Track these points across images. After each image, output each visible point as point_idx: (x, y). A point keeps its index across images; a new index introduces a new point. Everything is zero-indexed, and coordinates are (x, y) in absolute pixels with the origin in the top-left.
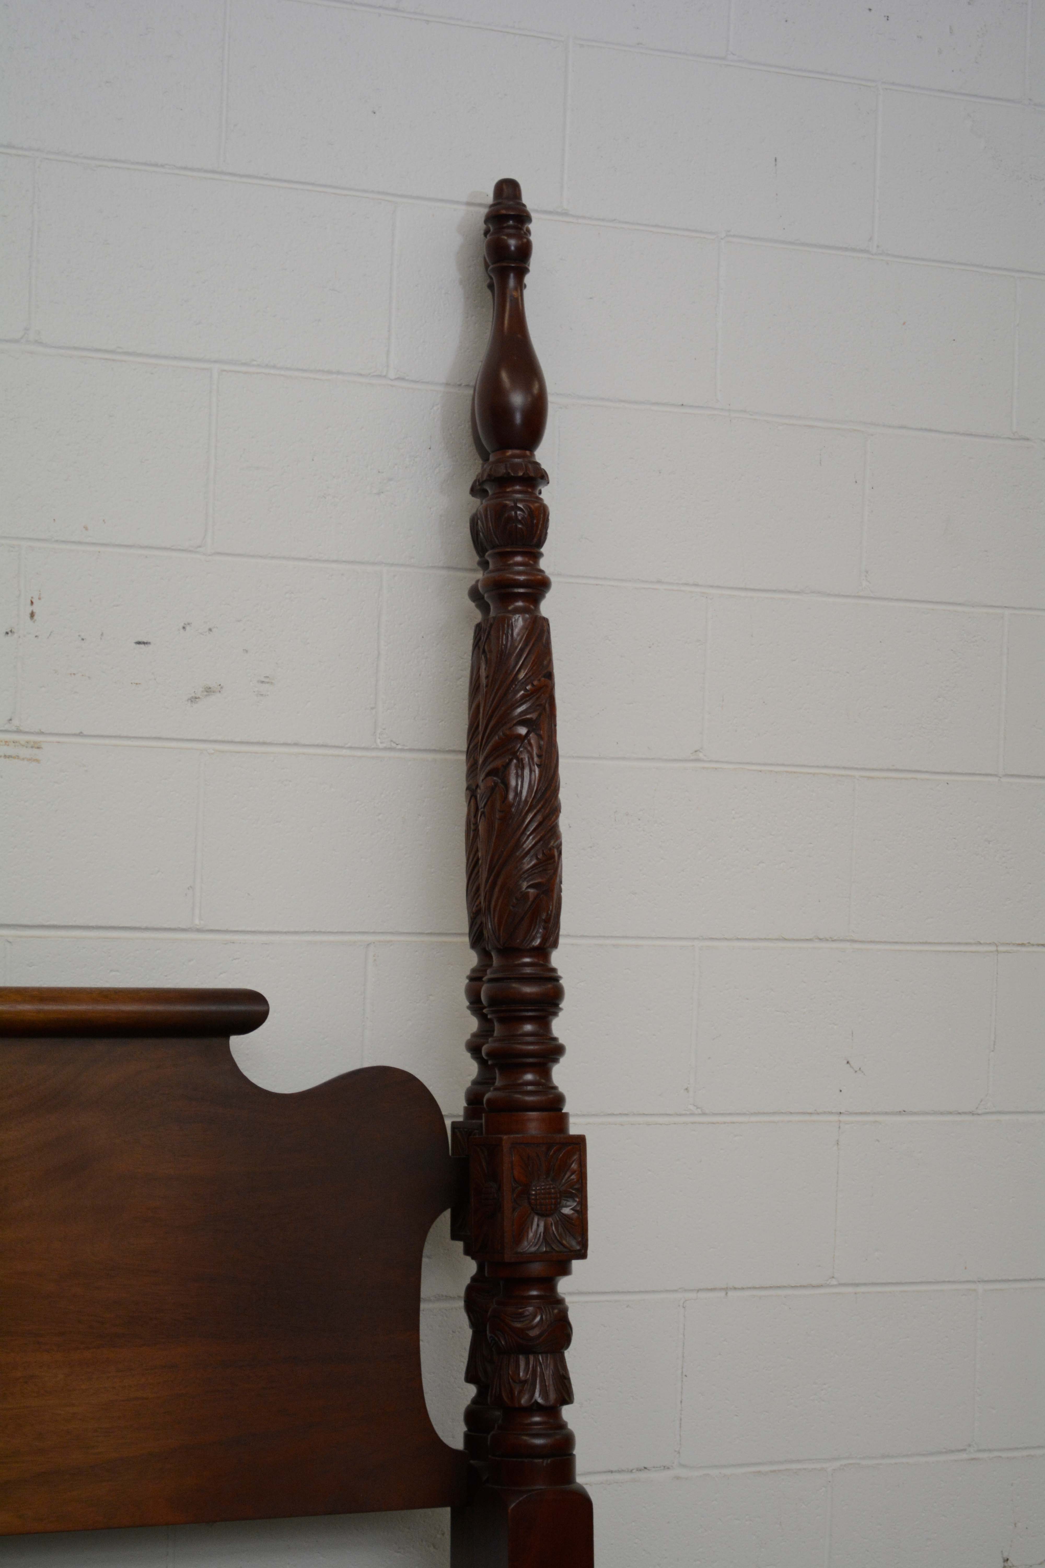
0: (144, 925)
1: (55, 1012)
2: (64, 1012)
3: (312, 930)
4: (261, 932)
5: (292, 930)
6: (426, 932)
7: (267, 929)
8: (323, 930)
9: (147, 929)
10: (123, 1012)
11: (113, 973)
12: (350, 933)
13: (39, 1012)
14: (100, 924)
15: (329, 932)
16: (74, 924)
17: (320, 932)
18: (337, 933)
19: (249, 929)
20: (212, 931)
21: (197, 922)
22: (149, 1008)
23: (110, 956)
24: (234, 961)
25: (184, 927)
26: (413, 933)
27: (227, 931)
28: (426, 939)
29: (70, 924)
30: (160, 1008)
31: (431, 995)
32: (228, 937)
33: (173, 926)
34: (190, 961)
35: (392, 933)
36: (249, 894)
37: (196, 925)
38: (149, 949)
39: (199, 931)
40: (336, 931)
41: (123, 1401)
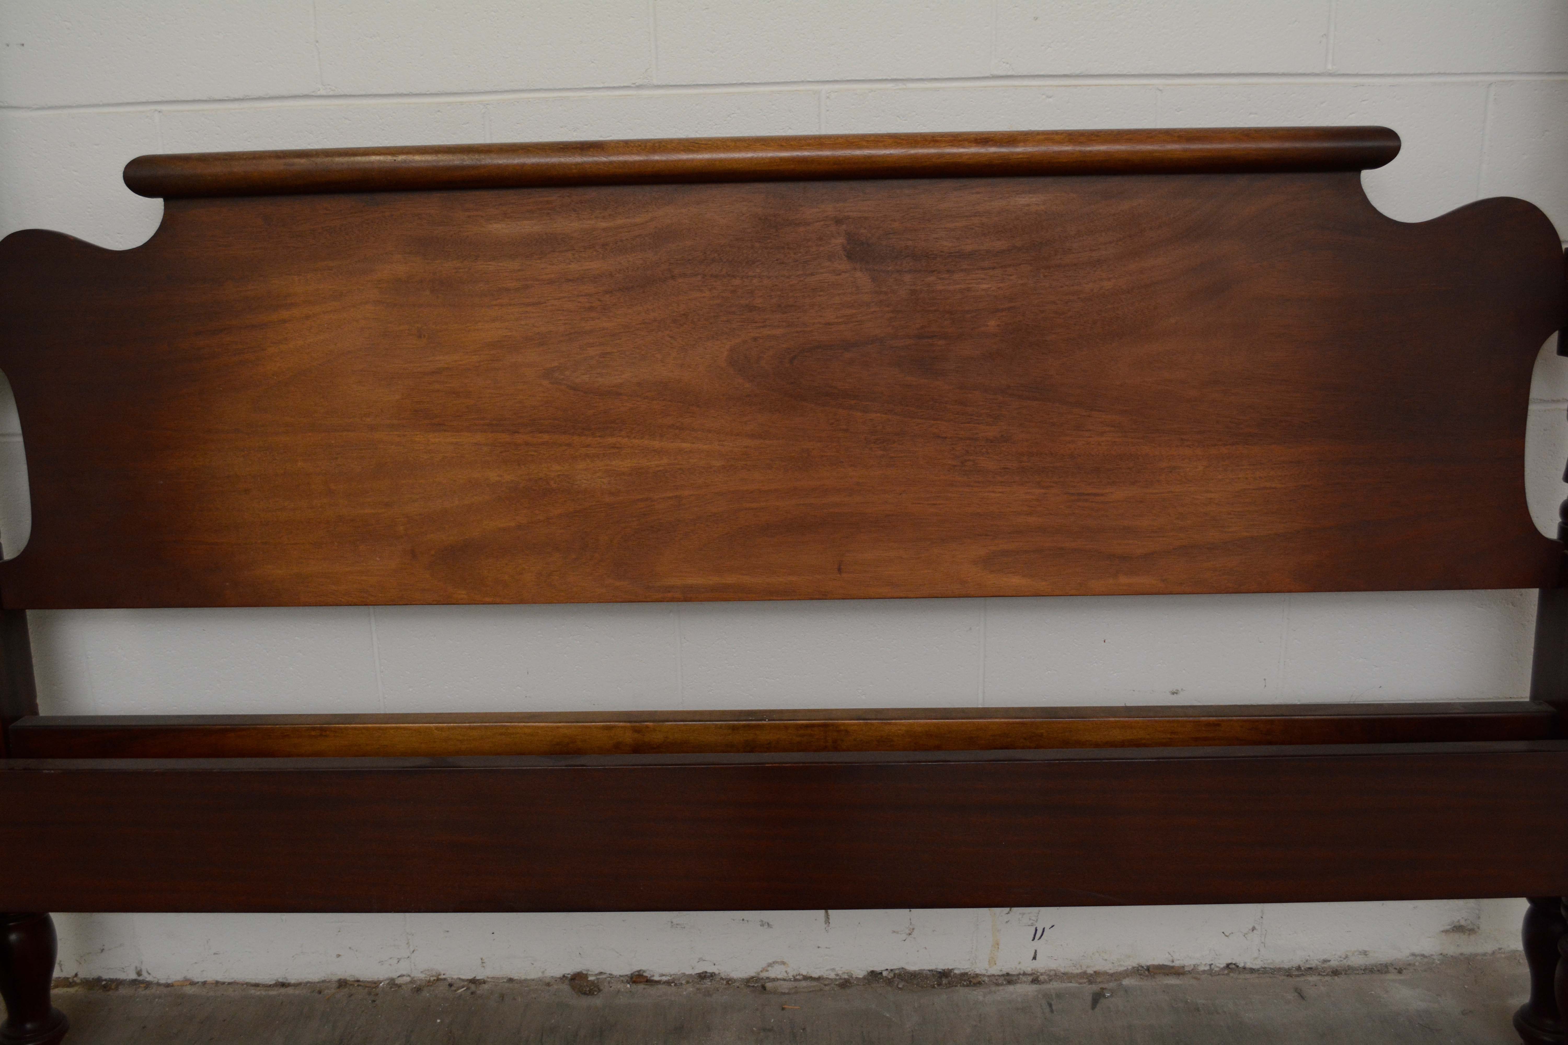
0: (1282, 71)
1: (1201, 150)
2: (1209, 150)
3: (1437, 72)
4: (1389, 75)
5: (1418, 72)
6: (1547, 71)
7: (1394, 72)
8: (1448, 72)
9: (1284, 75)
10: (1264, 150)
11: (1252, 116)
12: (1473, 74)
13: (1185, 151)
14: (1241, 71)
15: (1452, 74)
16: (1218, 72)
17: (1445, 74)
18: (1460, 74)
19: (1378, 72)
20: (1343, 75)
21: (1330, 67)
22: (1287, 145)
23: (1250, 100)
24: (1363, 102)
25: (1318, 72)
26: (1535, 73)
27: (1357, 75)
28: (1545, 78)
29: (1214, 72)
30: (1298, 145)
31: (1546, 131)
32: (1358, 80)
33: (1308, 72)
34: (1322, 103)
35: (1513, 73)
36: (1379, 40)
37: (1329, 70)
38: (1285, 93)
39: (1331, 75)
40: (1459, 72)
41: (1254, 489)
